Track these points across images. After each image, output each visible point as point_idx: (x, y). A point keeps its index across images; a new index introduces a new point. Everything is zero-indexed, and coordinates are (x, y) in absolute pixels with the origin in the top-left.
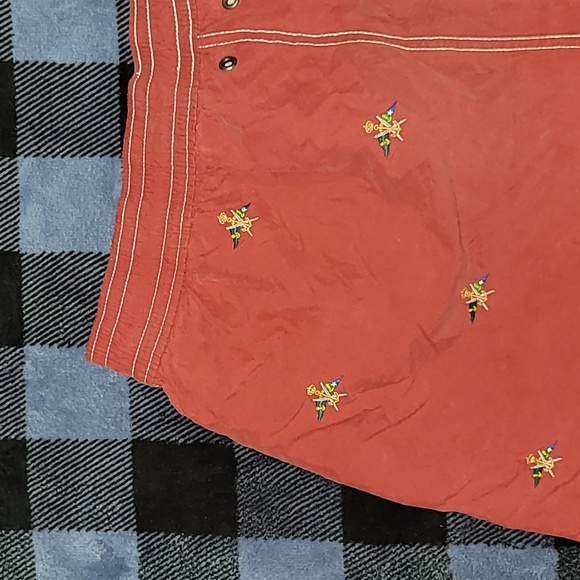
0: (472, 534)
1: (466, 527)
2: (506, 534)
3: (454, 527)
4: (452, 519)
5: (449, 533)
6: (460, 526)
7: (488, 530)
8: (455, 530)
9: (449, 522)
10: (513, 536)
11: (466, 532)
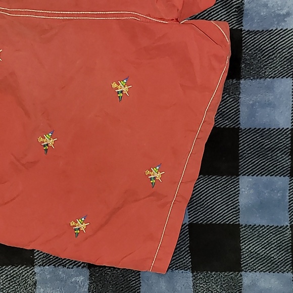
0: (47, 261)
1: (44, 257)
2: (64, 261)
3: (38, 258)
4: (37, 253)
5: (36, 261)
6: (41, 257)
7: (55, 259)
8: (38, 259)
9: (35, 255)
10: (67, 262)
11: (44, 260)
